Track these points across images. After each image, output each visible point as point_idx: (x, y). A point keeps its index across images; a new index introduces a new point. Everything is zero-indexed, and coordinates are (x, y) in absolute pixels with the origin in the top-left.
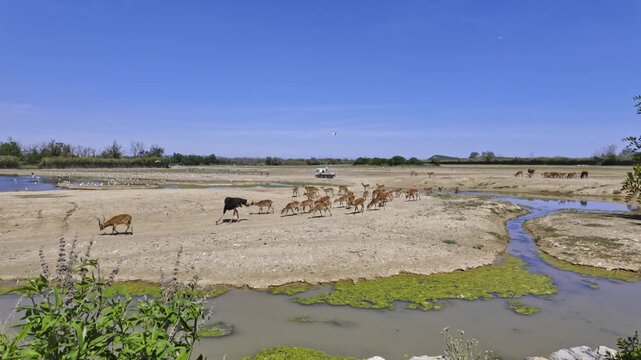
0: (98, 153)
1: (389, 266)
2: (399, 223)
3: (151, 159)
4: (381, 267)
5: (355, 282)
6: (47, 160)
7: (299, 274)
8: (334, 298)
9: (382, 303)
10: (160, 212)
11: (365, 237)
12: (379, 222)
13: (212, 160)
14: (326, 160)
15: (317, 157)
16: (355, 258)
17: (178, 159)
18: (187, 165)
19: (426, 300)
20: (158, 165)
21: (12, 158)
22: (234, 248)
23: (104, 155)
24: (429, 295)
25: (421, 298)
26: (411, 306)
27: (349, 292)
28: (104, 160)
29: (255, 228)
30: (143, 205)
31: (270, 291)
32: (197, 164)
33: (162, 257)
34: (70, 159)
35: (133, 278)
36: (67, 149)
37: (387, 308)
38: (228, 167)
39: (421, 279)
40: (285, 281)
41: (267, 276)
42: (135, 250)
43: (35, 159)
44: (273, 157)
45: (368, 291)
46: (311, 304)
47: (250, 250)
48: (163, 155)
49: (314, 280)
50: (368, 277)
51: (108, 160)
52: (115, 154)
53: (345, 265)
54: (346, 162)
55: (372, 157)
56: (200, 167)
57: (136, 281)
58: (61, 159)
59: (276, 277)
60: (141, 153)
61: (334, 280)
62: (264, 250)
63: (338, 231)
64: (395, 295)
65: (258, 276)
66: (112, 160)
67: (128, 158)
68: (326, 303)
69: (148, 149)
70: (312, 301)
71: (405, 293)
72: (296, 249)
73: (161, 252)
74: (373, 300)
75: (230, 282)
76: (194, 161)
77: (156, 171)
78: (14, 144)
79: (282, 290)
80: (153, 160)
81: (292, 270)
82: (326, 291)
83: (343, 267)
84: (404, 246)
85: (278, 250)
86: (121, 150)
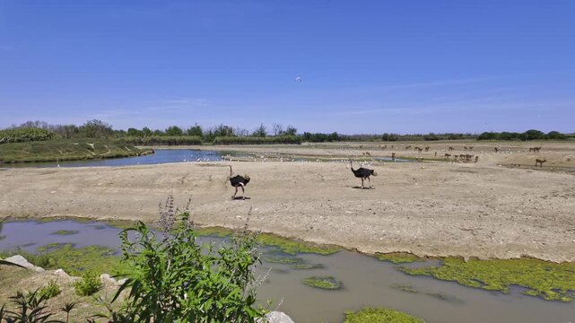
0: (251, 133)
1: (509, 247)
2: (526, 204)
3: (287, 137)
4: (499, 247)
5: (466, 259)
6: (218, 138)
7: (406, 244)
8: (440, 272)
9: (495, 285)
10: (290, 180)
11: (481, 216)
12: (500, 201)
13: (334, 138)
14: (446, 135)
15: (436, 133)
16: (468, 237)
17: (308, 137)
18: (315, 141)
19: (552, 290)
20: (292, 142)
21: (196, 138)
22: (347, 215)
23: (254, 135)
24: (557, 284)
25: (546, 286)
26: (530, 292)
27: (458, 269)
28: (254, 138)
29: (367, 199)
30: (278, 174)
31: (377, 257)
32: (322, 140)
33: (289, 217)
34: (232, 138)
35: (267, 231)
36: (231, 131)
37: (500, 291)
38: (348, 143)
39: (548, 265)
40: (391, 250)
41: (374, 243)
42: (271, 209)
43: (211, 138)
44: (389, 133)
45: (481, 272)
46: (416, 275)
47: (360, 218)
48: (296, 134)
49: (422, 253)
50: (482, 257)
51: (257, 139)
52: (262, 134)
53: (456, 242)
54: (469, 137)
55: (500, 132)
56: (324, 144)
57: (269, 234)
58: (226, 138)
59: (384, 245)
60: (280, 132)
61: (443, 255)
62: (374, 219)
63: (451, 207)
64: (512, 279)
65: (366, 242)
66: (260, 138)
67: (270, 136)
68: (432, 276)
69: (285, 129)
70: (417, 272)
71: (525, 279)
72: (404, 221)
73: (288, 213)
74: (485, 281)
75: (341, 244)
76: (320, 138)
77: (291, 147)
78: (198, 127)
79: (388, 257)
80: (290, 138)
81: (399, 240)
82: (432, 265)
83: (454, 244)
84: (529, 229)
85: (387, 220)
86: (266, 131)
